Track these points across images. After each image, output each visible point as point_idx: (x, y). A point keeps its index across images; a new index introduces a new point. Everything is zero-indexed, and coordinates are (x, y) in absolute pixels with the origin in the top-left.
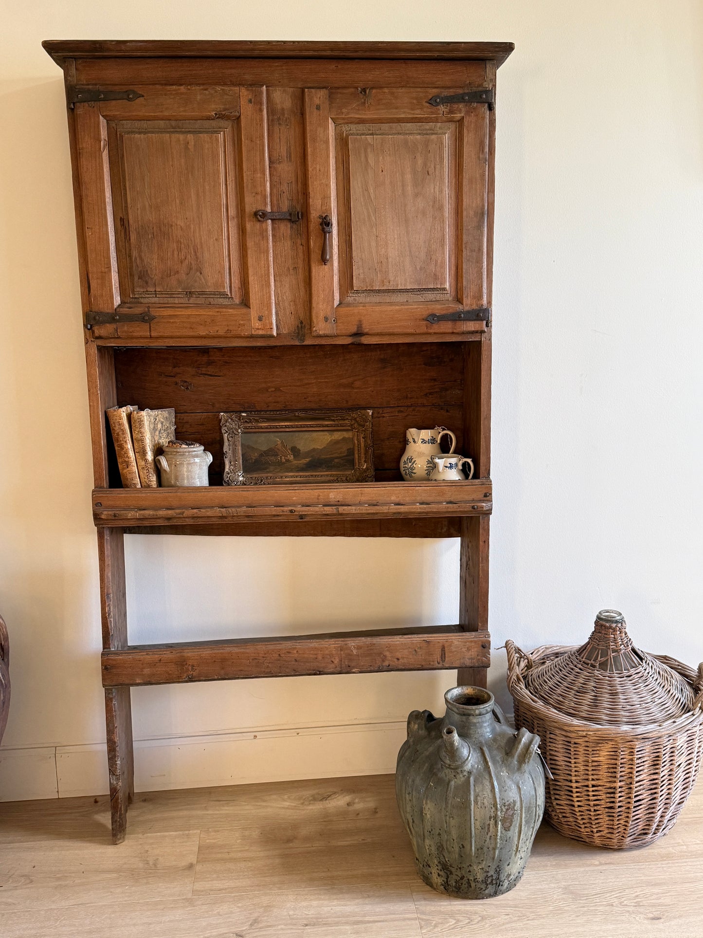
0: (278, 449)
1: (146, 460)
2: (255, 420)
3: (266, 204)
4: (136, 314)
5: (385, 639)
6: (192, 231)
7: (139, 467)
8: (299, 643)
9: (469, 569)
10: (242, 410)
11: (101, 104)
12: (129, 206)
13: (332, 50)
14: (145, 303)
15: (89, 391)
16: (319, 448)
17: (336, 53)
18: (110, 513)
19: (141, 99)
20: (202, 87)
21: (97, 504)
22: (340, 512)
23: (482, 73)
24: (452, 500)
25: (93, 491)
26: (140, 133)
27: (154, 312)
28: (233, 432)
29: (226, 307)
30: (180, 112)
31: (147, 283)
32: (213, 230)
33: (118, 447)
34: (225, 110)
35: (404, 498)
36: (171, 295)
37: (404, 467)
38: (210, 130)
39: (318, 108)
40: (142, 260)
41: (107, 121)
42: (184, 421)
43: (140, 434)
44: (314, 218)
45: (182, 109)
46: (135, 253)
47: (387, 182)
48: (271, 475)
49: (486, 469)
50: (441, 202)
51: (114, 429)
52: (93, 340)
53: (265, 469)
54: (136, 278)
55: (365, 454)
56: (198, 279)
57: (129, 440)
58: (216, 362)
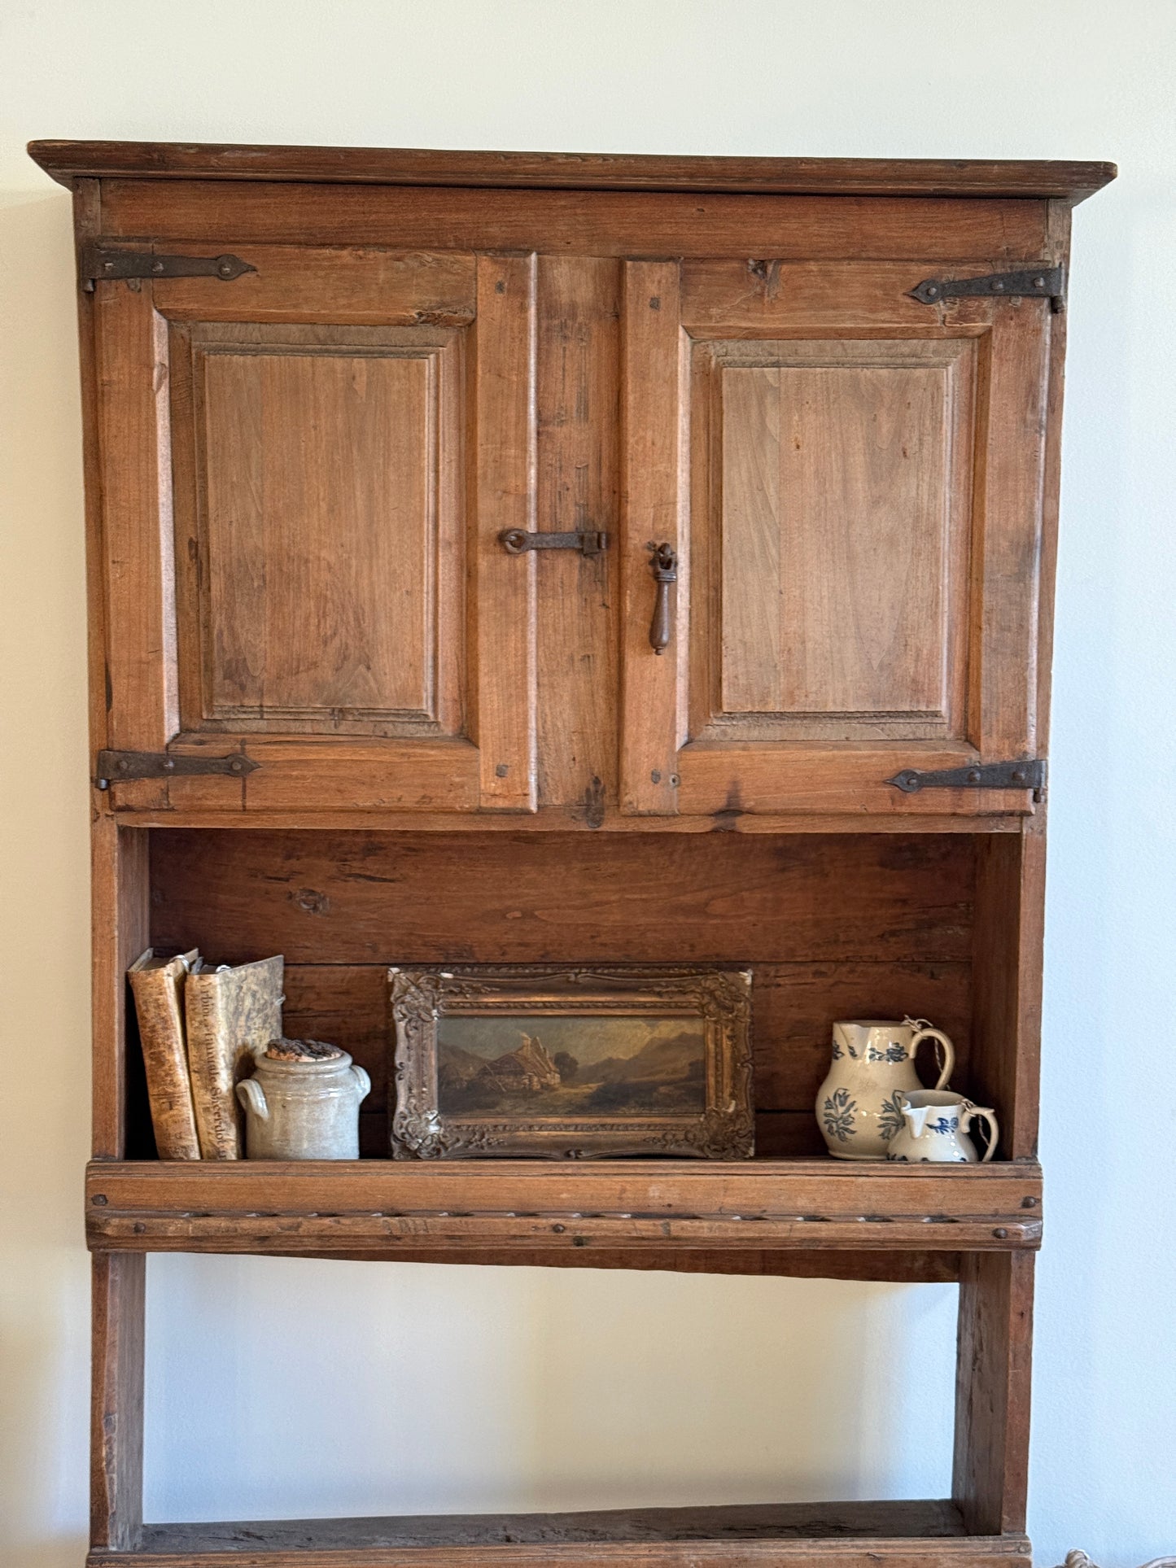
0: (525, 1059)
1: (214, 1091)
2: (473, 988)
3: (525, 518)
4: (213, 758)
5: (773, 1547)
6: (353, 574)
7: (197, 1106)
8: (563, 1549)
9: (980, 1370)
10: (442, 961)
11: (155, 284)
12: (212, 515)
13: (691, 176)
14: (236, 733)
15: (93, 929)
16: (621, 1057)
17: (701, 183)
18: (126, 1222)
19: (252, 275)
20: (389, 254)
21: (95, 1199)
22: (674, 1234)
23: (1036, 228)
24: (945, 1213)
25: (89, 1168)
26: (244, 352)
27: (254, 753)
28: (419, 1016)
29: (422, 743)
30: (337, 309)
31: (243, 687)
32: (402, 573)
33: (152, 1059)
34: (442, 305)
35: (829, 1204)
36: (297, 716)
37: (826, 1115)
38: (405, 349)
39: (655, 304)
40: (234, 636)
41: (169, 321)
42: (304, 985)
43: (204, 1029)
44: (636, 549)
45: (343, 301)
46: (219, 621)
47: (809, 470)
48: (505, 1121)
49: (1028, 1137)
50: (932, 518)
51: (144, 1018)
52: (110, 813)
53: (494, 1105)
54: (219, 675)
55: (733, 1078)
56: (361, 681)
57: (177, 1043)
58: (385, 848)
